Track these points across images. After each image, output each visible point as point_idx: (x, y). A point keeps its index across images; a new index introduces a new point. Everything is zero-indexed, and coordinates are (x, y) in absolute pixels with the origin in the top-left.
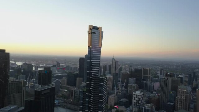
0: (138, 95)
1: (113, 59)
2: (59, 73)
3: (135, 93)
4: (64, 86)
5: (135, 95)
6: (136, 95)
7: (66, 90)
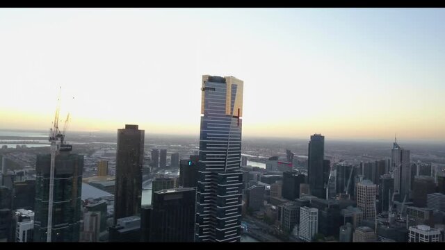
0: (422, 236)
1: (395, 145)
2: (279, 172)
3: (414, 230)
4: (276, 198)
5: (413, 233)
6: (417, 235)
7: (274, 207)
